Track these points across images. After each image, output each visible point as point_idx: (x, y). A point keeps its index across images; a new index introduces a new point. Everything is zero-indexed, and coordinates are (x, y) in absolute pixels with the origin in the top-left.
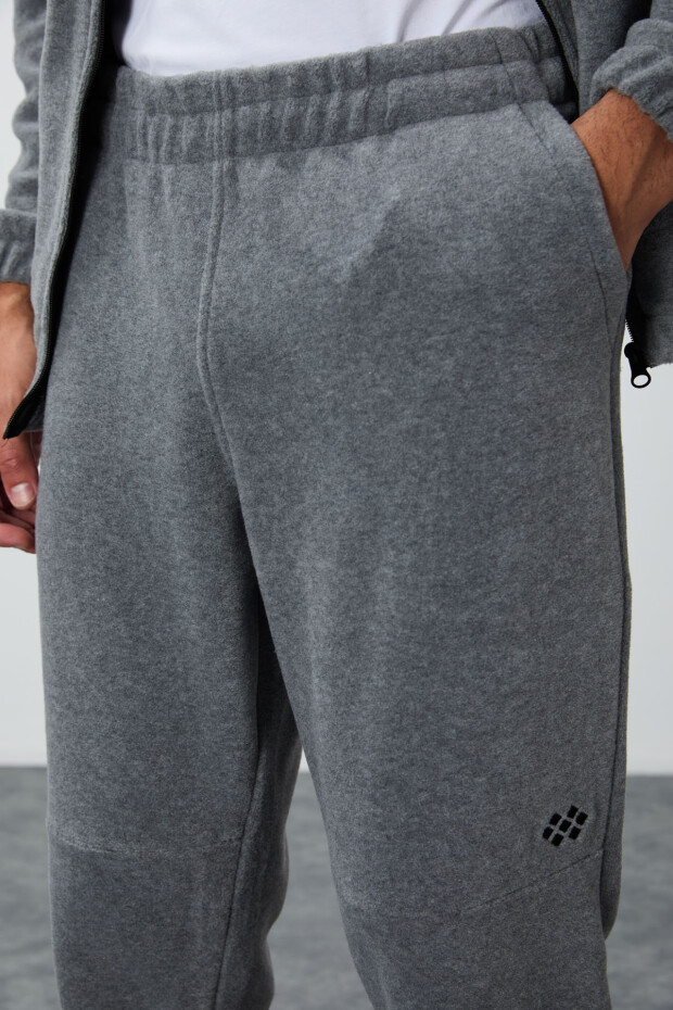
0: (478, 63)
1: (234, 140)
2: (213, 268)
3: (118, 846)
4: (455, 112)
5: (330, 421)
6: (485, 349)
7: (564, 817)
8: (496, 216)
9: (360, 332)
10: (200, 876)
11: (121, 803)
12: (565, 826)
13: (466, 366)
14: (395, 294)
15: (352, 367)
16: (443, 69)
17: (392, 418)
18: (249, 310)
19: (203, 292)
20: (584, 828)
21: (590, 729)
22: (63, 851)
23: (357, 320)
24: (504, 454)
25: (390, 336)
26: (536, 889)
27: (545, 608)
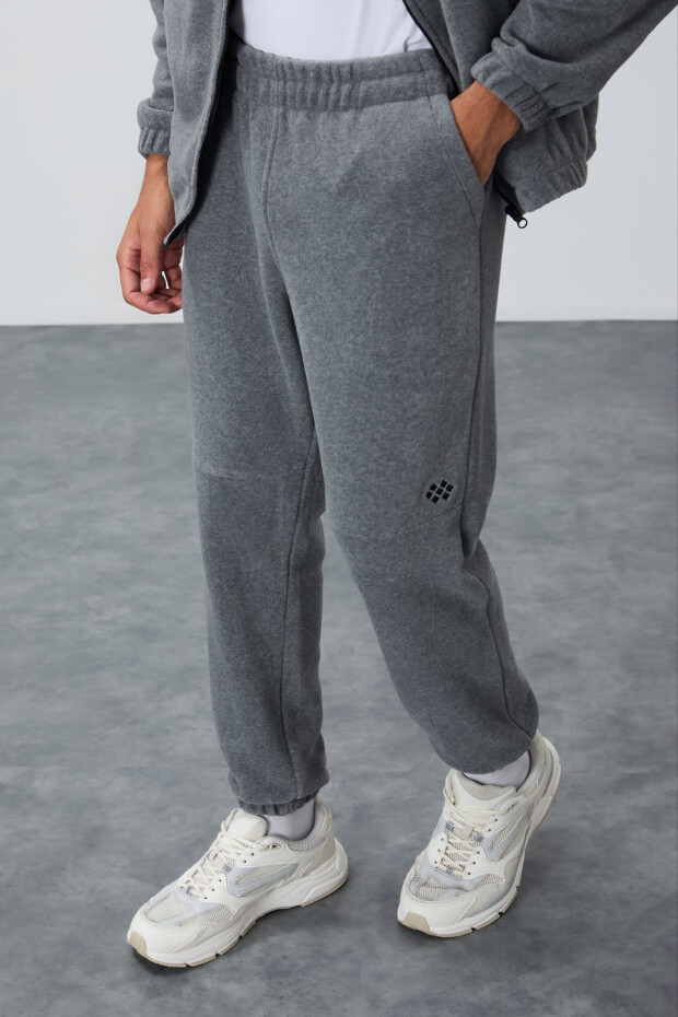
0: (409, 72)
1: (285, 98)
2: (270, 168)
3: (235, 473)
4: (394, 100)
5: (324, 262)
6: (401, 233)
7: (439, 486)
8: (408, 164)
9: (340, 218)
10: (281, 489)
11: (237, 450)
12: (440, 492)
13: (392, 241)
14: (358, 201)
15: (336, 236)
16: (389, 76)
17: (354, 265)
18: (286, 196)
19: (263, 181)
20: (451, 493)
21: (454, 437)
22: (203, 476)
23: (339, 212)
24: (411, 288)
25: (355, 223)
26: (422, 526)
27: (433, 371)
